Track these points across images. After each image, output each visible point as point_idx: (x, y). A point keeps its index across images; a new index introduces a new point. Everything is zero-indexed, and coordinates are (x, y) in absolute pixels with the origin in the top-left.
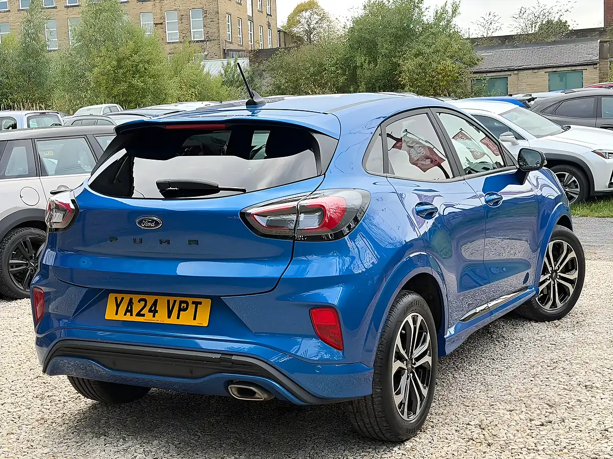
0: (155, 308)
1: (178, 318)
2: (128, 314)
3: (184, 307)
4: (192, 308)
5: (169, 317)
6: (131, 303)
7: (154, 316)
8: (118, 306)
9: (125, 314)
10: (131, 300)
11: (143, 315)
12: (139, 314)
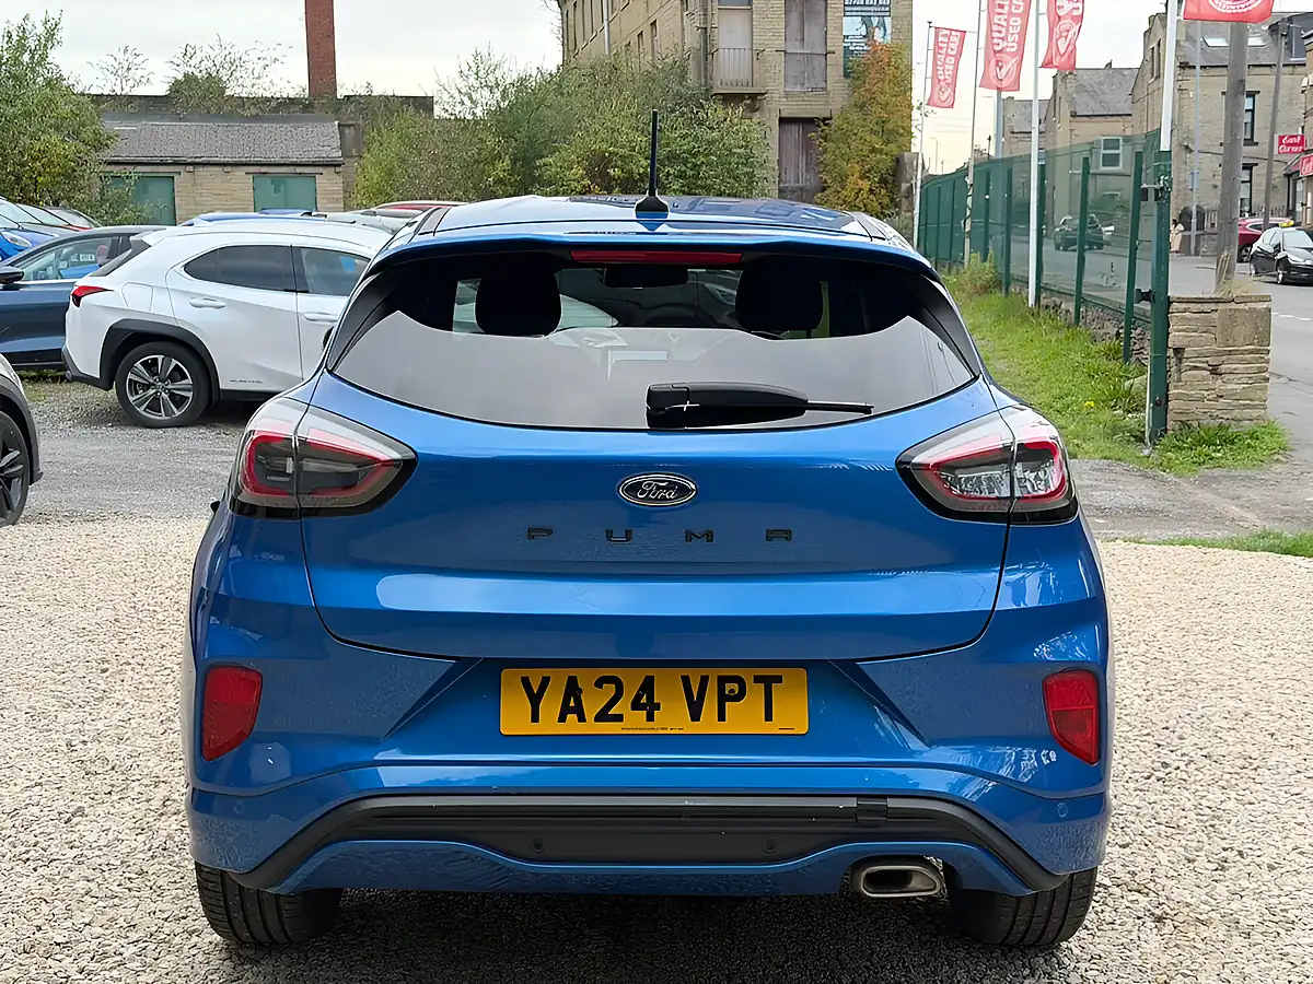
0: (651, 698)
1: (722, 717)
2: (572, 717)
3: (732, 691)
4: (755, 693)
5: (695, 716)
6: (573, 689)
7: (650, 718)
8: (535, 700)
9: (562, 719)
10: (572, 681)
11: (619, 718)
12: (603, 716)
